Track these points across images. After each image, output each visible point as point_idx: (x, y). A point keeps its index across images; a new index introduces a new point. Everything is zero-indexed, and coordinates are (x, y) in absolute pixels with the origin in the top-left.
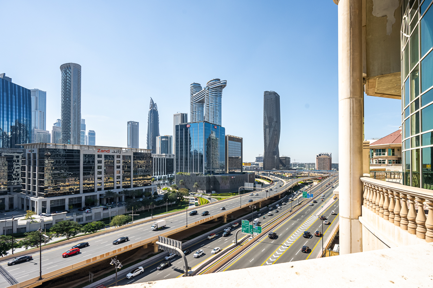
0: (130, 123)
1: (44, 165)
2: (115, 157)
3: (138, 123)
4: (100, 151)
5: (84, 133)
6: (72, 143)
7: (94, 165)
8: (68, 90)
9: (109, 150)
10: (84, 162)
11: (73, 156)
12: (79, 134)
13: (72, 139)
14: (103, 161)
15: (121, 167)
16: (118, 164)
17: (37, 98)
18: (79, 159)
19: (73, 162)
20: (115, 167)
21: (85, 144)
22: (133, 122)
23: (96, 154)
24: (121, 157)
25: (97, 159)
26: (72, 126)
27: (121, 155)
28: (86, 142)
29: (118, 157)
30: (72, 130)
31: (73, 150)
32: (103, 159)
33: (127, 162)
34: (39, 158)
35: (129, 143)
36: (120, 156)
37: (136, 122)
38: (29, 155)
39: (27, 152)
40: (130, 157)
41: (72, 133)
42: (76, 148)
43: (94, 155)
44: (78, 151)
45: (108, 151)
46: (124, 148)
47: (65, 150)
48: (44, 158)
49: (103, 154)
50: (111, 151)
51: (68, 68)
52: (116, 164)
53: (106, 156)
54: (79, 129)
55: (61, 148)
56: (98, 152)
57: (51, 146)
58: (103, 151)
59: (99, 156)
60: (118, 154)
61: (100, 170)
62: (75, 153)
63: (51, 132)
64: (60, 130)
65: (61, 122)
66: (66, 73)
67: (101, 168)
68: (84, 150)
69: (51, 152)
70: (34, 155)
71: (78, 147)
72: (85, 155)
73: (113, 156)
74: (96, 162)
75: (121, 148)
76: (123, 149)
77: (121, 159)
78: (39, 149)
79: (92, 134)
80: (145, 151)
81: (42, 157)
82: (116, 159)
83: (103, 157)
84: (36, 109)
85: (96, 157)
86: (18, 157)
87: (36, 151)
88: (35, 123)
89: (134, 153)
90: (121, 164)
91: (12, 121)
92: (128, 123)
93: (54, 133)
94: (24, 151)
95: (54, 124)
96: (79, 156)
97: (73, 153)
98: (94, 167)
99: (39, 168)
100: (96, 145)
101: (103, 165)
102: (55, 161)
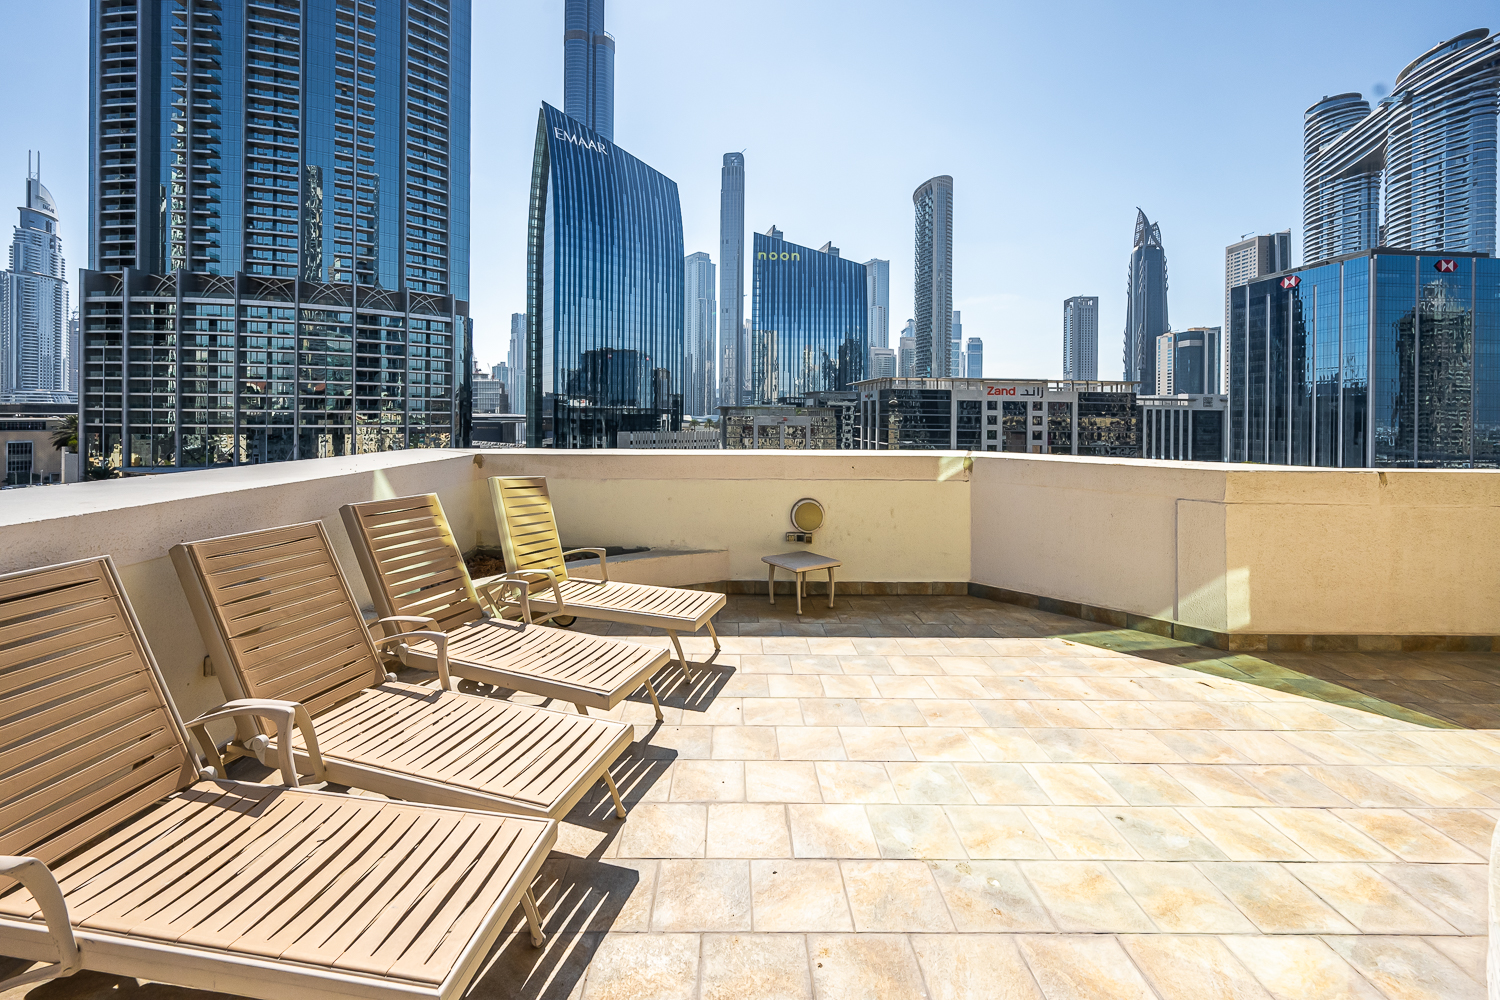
0: (1071, 303)
1: (887, 427)
2: (1030, 408)
3: (1095, 300)
4: (993, 391)
5: (958, 345)
6: (935, 373)
7: (980, 428)
8: (927, 245)
9: (1014, 390)
10: (960, 420)
11: (935, 405)
12: (949, 350)
13: (934, 365)
14: (1000, 420)
15: (1045, 436)
16: (1038, 428)
17: (874, 279)
18: (950, 413)
19: (936, 419)
20: (1030, 435)
21: (961, 376)
22: (1080, 297)
23: (985, 399)
24: (1045, 407)
25: (986, 413)
26: (934, 334)
27: (1045, 401)
28: (963, 372)
29: (1038, 406)
30: (934, 342)
31: (936, 392)
32: (999, 413)
33: (1060, 423)
34: (881, 411)
35: (1068, 366)
36: (1041, 403)
37: (1091, 299)
38: (866, 403)
39: (863, 399)
40: (1069, 406)
41: (934, 349)
42: (943, 386)
43: (980, 402)
44: (948, 394)
45: (1012, 392)
46: (1051, 381)
47: (922, 392)
48: (888, 411)
49: (1000, 399)
50: (1020, 390)
51: (926, 193)
52: (1031, 428)
53: (1007, 406)
54: (948, 338)
55: (914, 386)
56: (989, 394)
57: (897, 386)
58: (999, 392)
59: (992, 406)
60: (1037, 399)
61: (992, 442)
62: (942, 398)
63: (896, 352)
64: (913, 345)
65: (914, 324)
66: (923, 208)
67: (995, 438)
68: (960, 391)
69: (898, 397)
70: (873, 403)
71: (947, 383)
72: (961, 404)
73: (1024, 405)
74: (984, 420)
75: (1046, 382)
76: (1050, 385)
77: (1044, 413)
78: (881, 392)
79: (976, 346)
80: (1114, 387)
81: (886, 409)
82: (1031, 413)
83: (1000, 406)
84: (874, 304)
85: (984, 406)
86: (848, 409)
87: (876, 397)
88: (873, 336)
89: (1080, 394)
90: (1044, 428)
91: (840, 337)
92: (1067, 303)
93: (904, 352)
94: (859, 399)
95: (903, 332)
96: (948, 405)
97: (936, 398)
98: (980, 433)
99: (881, 433)
100: (984, 377)
101: (999, 428)
102: (906, 419)
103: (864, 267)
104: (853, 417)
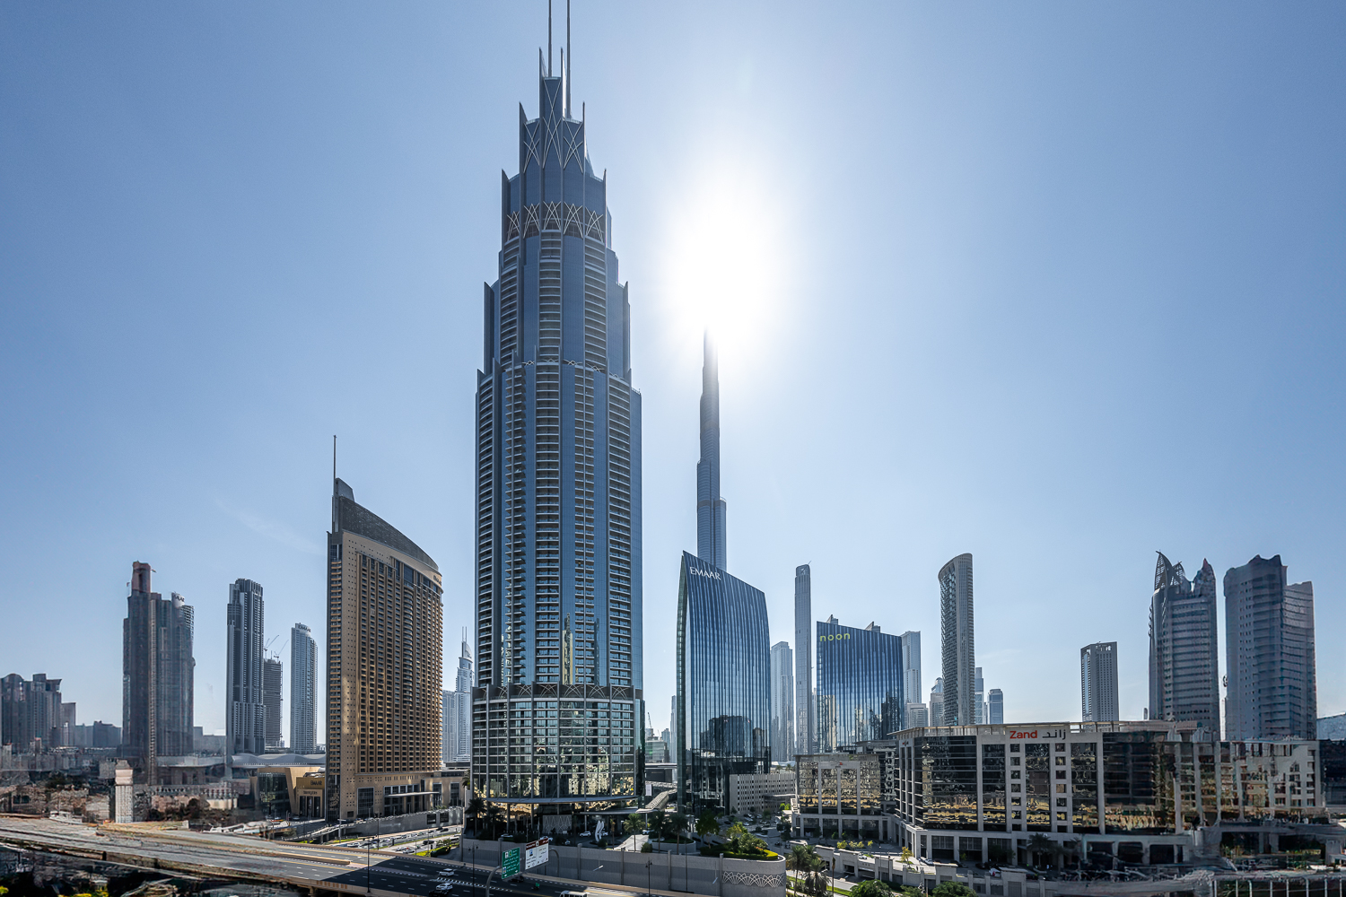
0: (1089, 651)
1: (921, 769)
2: (1052, 749)
3: (1114, 645)
4: (1016, 735)
5: (981, 697)
6: (961, 721)
7: (1004, 768)
8: (951, 615)
9: (1036, 733)
10: (985, 762)
11: (962, 749)
12: (973, 701)
13: (960, 715)
14: (1023, 760)
15: (1069, 775)
16: (1060, 768)
17: (908, 647)
18: (975, 755)
19: (963, 762)
20: (1053, 775)
21: (984, 723)
22: (1097, 644)
23: (1008, 743)
24: (1068, 748)
25: (1009, 755)
26: (959, 688)
27: (1068, 742)
28: (986, 719)
29: (1062, 747)
30: (960, 695)
31: (963, 737)
32: (1022, 755)
33: (1084, 762)
34: (916, 755)
35: (1087, 709)
36: (1064, 744)
37: (1108, 644)
38: (903, 749)
39: (901, 746)
40: (1093, 746)
41: (959, 702)
42: (969, 732)
43: (1003, 746)
44: (973, 739)
45: (1034, 735)
46: (1074, 723)
47: (950, 738)
48: (921, 755)
49: (1023, 742)
50: (1042, 733)
51: (950, 571)
52: (1054, 768)
53: (1030, 749)
54: (972, 691)
55: (943, 734)
56: (1011, 737)
57: (929, 733)
58: (1021, 736)
59: (1015, 748)
60: (1059, 740)
61: (1016, 781)
62: (968, 743)
63: (928, 706)
64: (942, 699)
65: (942, 682)
66: (947, 584)
67: (1019, 777)
68: (984, 736)
69: (930, 743)
70: (909, 749)
71: (972, 730)
72: (986, 748)
73: (1046, 747)
74: (1008, 762)
75: (1068, 724)
76: (1072, 727)
77: (1067, 753)
78: (915, 739)
79: (997, 696)
80: (1138, 727)
81: (919, 754)
82: (1053, 754)
83: (1023, 749)
84: (909, 668)
85: (1008, 749)
86: (890, 754)
87: (911, 744)
88: (908, 694)
89: (1105, 735)
90: (1068, 768)
91: (882, 697)
92: (1083, 651)
93: (934, 705)
94: (897, 746)
95: (933, 689)
96: (974, 749)
97: (962, 743)
98: (1004, 773)
99: (916, 774)
100: (1005, 723)
101: (1022, 768)
102: (937, 761)
103: (900, 638)
104: (893, 761)
